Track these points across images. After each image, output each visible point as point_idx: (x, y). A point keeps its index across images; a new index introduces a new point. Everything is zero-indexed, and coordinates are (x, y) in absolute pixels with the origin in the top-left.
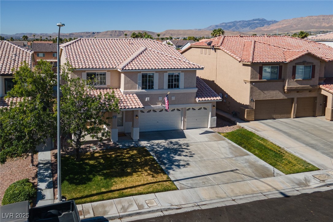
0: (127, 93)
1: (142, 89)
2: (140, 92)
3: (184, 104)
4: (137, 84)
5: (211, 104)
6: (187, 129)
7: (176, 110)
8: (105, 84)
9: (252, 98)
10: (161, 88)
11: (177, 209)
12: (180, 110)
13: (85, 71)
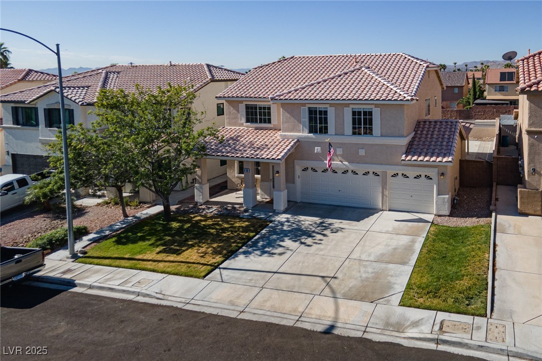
0: (285, 137)
1: (310, 132)
2: (305, 137)
3: (381, 164)
4: (301, 123)
5: (436, 170)
6: (389, 210)
7: (371, 173)
8: (270, 122)
9: (534, 166)
10: (340, 133)
11: (158, 298)
12: (378, 175)
13: (243, 101)
